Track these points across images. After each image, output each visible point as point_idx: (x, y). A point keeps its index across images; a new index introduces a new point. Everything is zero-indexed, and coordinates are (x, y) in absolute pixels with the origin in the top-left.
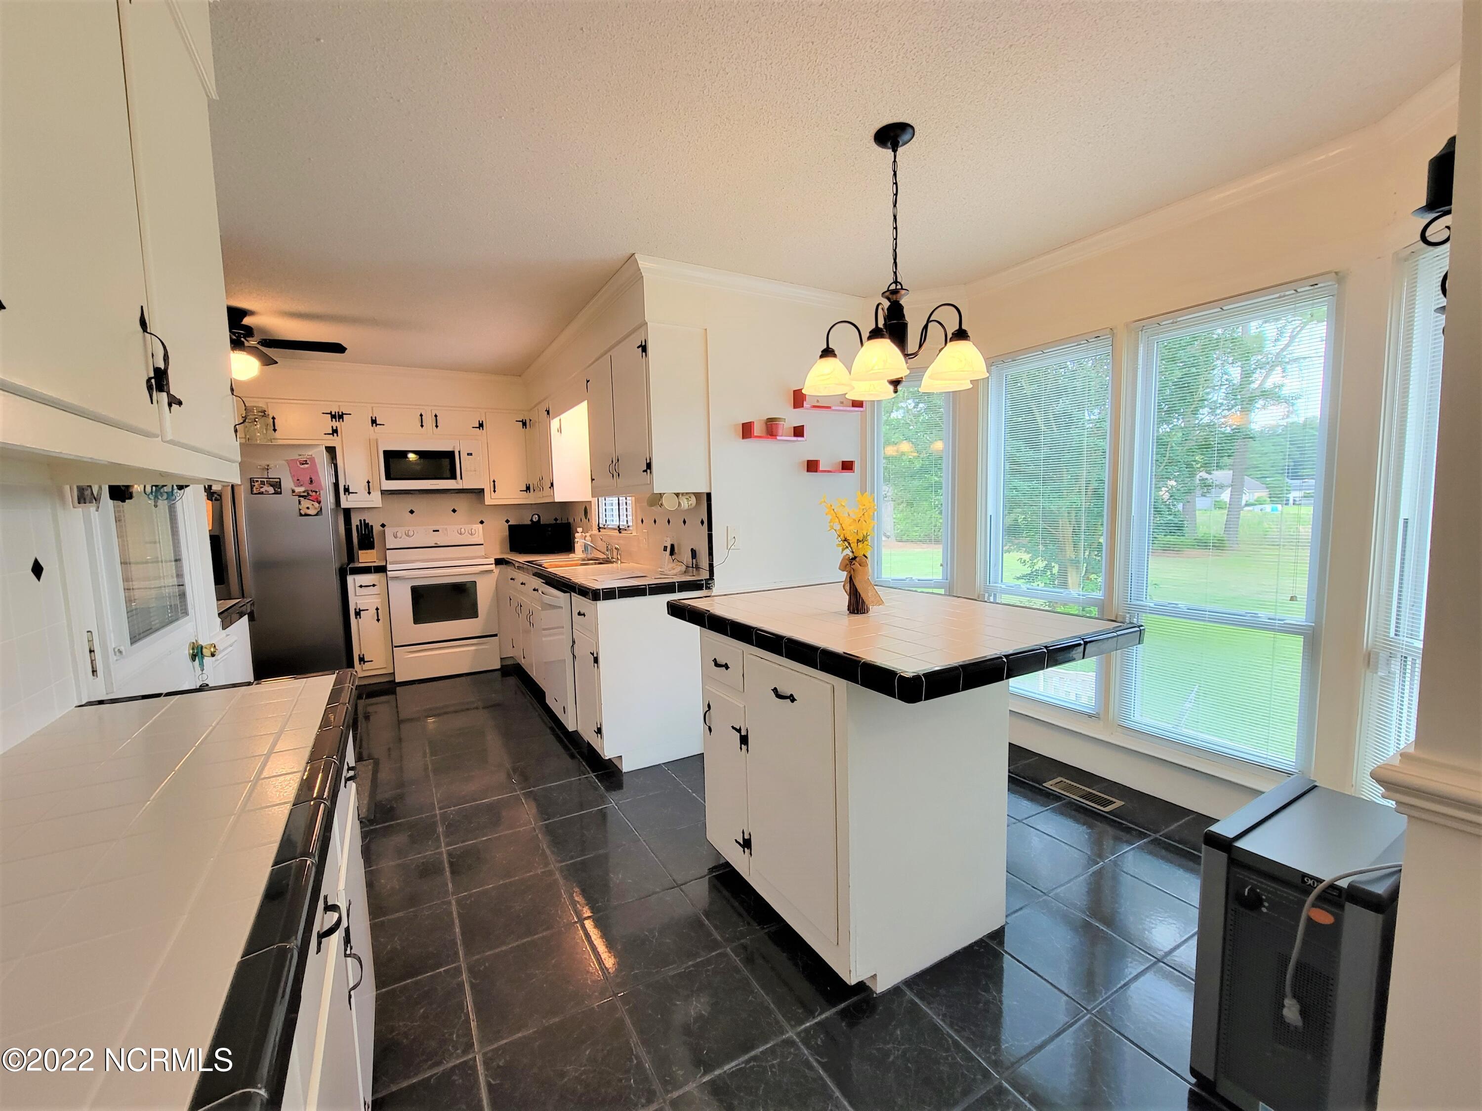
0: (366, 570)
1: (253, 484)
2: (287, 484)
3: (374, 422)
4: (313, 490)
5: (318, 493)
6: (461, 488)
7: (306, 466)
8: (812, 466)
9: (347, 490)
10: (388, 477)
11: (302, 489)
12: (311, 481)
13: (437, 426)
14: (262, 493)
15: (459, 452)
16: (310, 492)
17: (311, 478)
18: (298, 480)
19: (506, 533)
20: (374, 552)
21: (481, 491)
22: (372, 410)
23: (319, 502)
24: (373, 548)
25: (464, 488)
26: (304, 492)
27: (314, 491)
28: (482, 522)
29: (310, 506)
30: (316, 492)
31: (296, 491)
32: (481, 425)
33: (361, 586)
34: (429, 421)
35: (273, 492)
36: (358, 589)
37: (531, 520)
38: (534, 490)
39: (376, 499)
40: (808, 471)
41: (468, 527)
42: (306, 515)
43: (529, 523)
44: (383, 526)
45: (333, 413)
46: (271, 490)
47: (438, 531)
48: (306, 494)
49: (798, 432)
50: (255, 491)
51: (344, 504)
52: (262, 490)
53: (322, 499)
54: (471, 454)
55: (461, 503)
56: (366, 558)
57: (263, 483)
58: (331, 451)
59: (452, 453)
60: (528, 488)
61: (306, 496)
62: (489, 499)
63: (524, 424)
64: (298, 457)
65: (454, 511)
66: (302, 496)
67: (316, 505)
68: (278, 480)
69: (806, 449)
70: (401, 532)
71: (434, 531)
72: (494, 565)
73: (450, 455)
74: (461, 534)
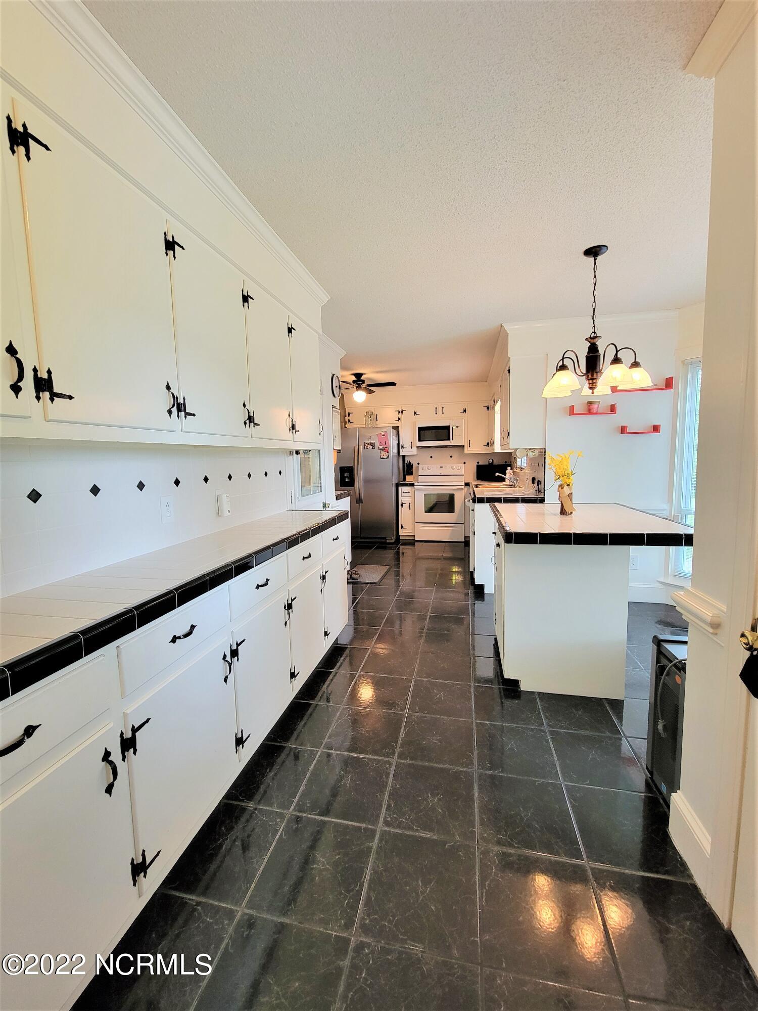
0: (406, 485)
2: (377, 444)
3: (415, 413)
8: (623, 430)
9: (402, 447)
10: (420, 440)
11: (382, 447)
13: (443, 413)
14: (368, 449)
20: (412, 476)
23: (388, 453)
24: (412, 474)
28: (465, 463)
32: (465, 411)
33: (404, 492)
34: (439, 411)
36: (403, 493)
39: (414, 451)
40: (621, 433)
41: (457, 465)
42: (383, 458)
43: (488, 464)
44: (418, 464)
46: (371, 447)
49: (613, 409)
51: (401, 454)
55: (455, 453)
56: (409, 479)
58: (396, 429)
59: (449, 426)
60: (488, 444)
61: (383, 450)
62: (466, 452)
63: (488, 408)
64: (381, 433)
65: (451, 457)
69: (619, 419)
70: (425, 467)
73: (447, 428)
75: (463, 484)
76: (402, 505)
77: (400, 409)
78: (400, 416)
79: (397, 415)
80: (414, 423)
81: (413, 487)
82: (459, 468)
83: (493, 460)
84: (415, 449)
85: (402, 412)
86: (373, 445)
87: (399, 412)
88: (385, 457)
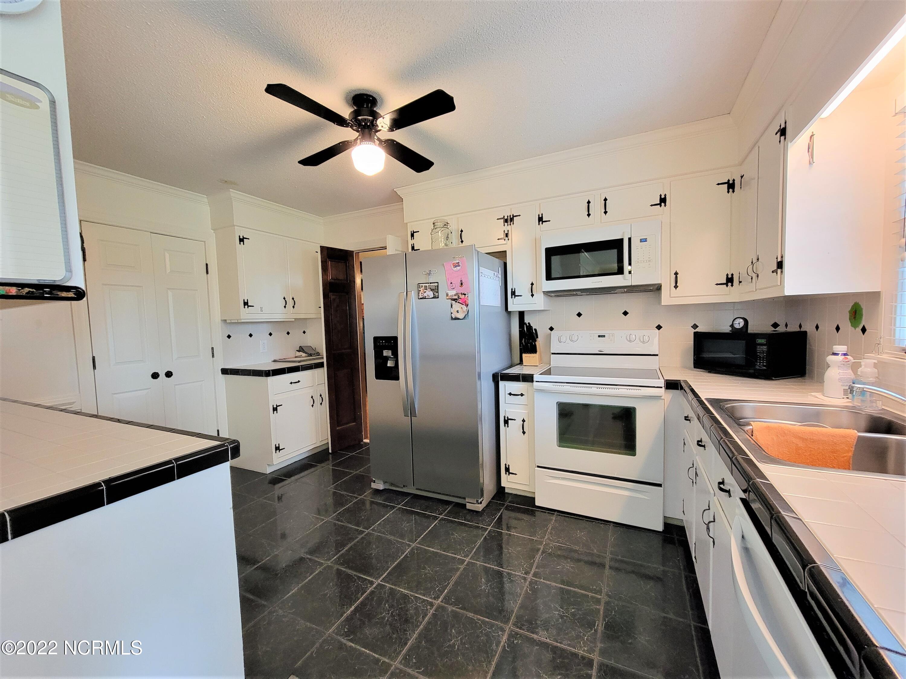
1: (419, 289)
3: (540, 219)
4: (463, 292)
5: (466, 296)
6: (629, 284)
7: (458, 268)
12: (462, 284)
15: (630, 239)
16: (460, 295)
17: (461, 281)
18: (451, 283)
19: (690, 342)
21: (658, 288)
22: (540, 205)
25: (633, 284)
26: (455, 295)
27: (463, 294)
28: (659, 327)
29: (460, 309)
30: (465, 294)
31: (449, 294)
32: (663, 200)
34: (597, 208)
35: (433, 296)
37: (732, 326)
38: (740, 282)
45: (506, 218)
46: (431, 294)
47: (604, 336)
48: (456, 297)
50: (421, 297)
52: (425, 295)
53: (469, 302)
54: (645, 240)
57: (426, 288)
59: (621, 240)
60: (730, 280)
63: (731, 186)
66: (454, 300)
67: (464, 307)
68: (436, 284)
71: (599, 336)
72: (663, 389)
74: (630, 341)
75: (662, 383)
76: (506, 422)
77: (507, 214)
78: (507, 228)
79: (501, 228)
80: (536, 242)
81: (530, 383)
82: (646, 338)
83: (746, 321)
84: (540, 298)
85: (512, 220)
86: (436, 290)
87: (506, 221)
88: (460, 316)
